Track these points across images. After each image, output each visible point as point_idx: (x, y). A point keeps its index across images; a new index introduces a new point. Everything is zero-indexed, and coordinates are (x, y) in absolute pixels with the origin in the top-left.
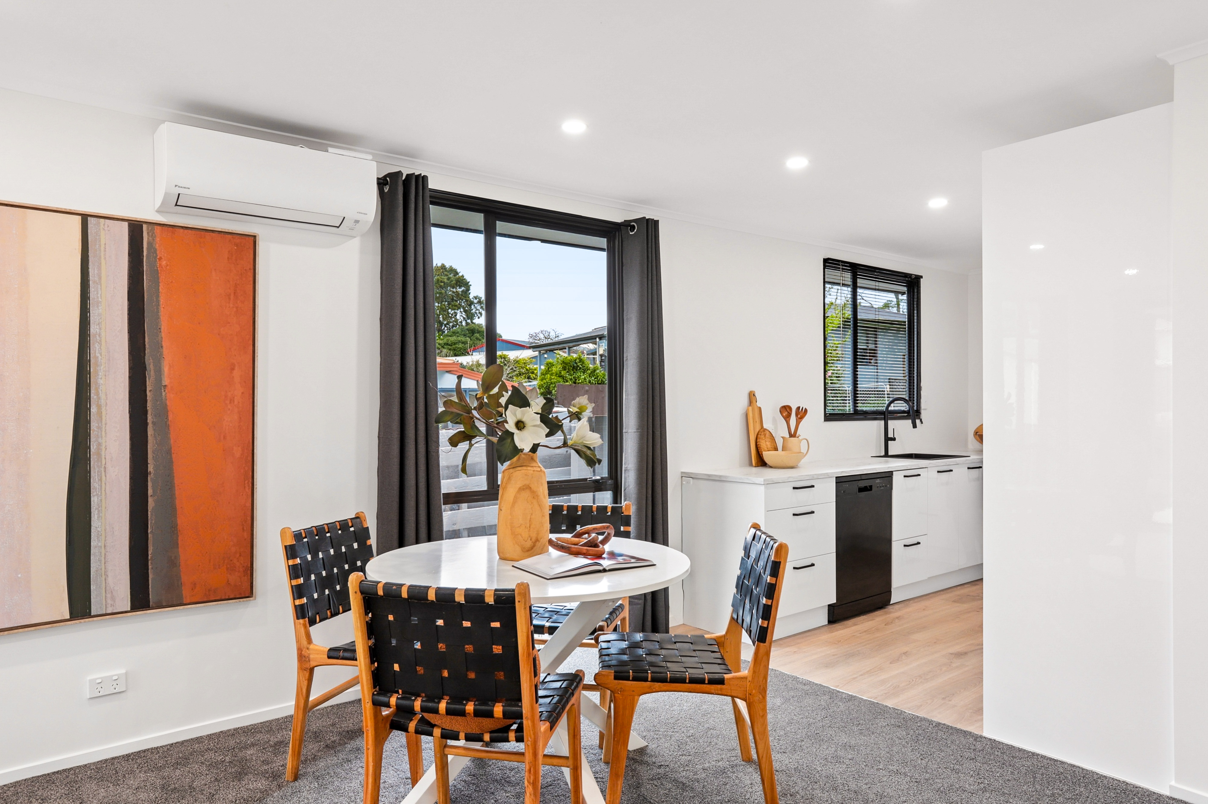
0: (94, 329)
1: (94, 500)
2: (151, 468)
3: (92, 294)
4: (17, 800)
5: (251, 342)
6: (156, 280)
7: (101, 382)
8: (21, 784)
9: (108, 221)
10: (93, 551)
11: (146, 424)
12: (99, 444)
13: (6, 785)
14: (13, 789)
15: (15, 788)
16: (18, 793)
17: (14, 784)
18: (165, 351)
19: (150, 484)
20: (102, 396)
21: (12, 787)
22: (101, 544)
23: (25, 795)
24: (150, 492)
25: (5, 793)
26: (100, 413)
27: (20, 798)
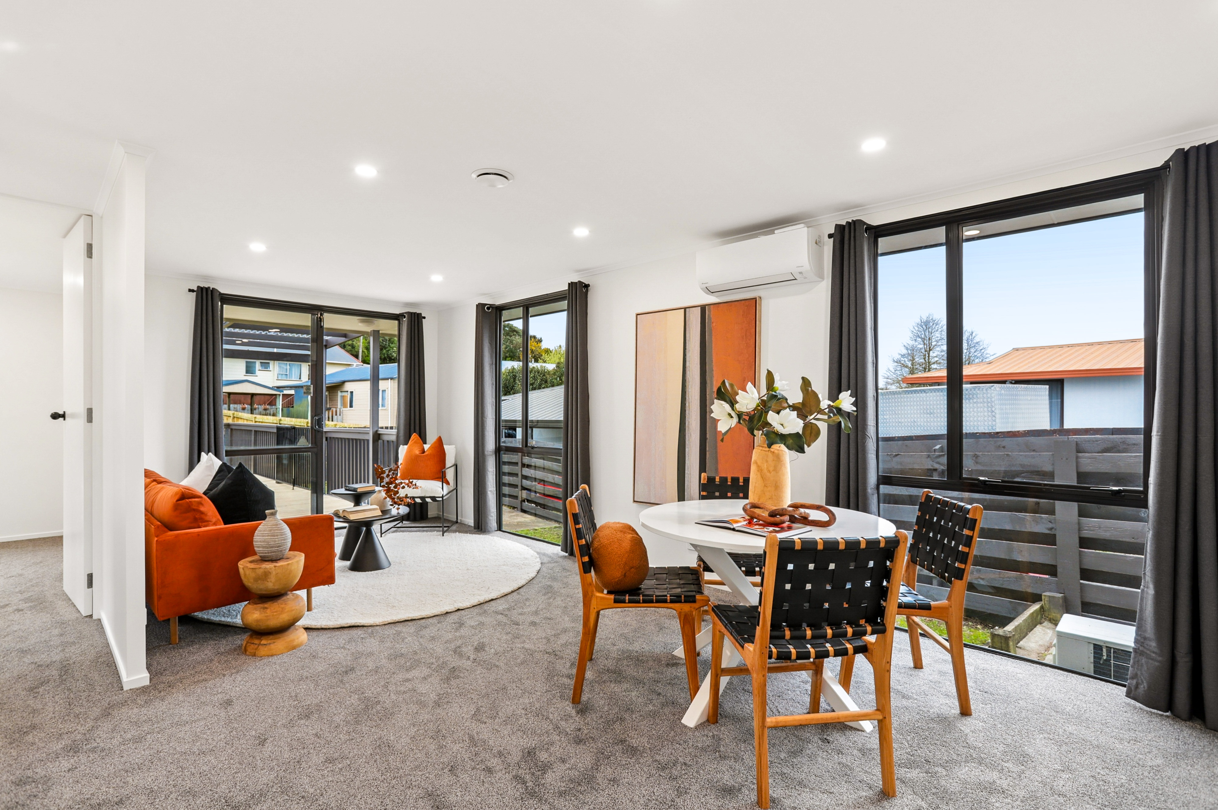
0: (687, 364)
1: (687, 449)
2: (708, 436)
3: (687, 347)
5: (754, 363)
6: (711, 335)
7: (690, 390)
9: (693, 308)
10: (686, 475)
11: (706, 412)
12: (689, 422)
18: (714, 373)
19: (707, 444)
20: (690, 397)
22: (689, 473)
24: (707, 449)
26: (689, 406)
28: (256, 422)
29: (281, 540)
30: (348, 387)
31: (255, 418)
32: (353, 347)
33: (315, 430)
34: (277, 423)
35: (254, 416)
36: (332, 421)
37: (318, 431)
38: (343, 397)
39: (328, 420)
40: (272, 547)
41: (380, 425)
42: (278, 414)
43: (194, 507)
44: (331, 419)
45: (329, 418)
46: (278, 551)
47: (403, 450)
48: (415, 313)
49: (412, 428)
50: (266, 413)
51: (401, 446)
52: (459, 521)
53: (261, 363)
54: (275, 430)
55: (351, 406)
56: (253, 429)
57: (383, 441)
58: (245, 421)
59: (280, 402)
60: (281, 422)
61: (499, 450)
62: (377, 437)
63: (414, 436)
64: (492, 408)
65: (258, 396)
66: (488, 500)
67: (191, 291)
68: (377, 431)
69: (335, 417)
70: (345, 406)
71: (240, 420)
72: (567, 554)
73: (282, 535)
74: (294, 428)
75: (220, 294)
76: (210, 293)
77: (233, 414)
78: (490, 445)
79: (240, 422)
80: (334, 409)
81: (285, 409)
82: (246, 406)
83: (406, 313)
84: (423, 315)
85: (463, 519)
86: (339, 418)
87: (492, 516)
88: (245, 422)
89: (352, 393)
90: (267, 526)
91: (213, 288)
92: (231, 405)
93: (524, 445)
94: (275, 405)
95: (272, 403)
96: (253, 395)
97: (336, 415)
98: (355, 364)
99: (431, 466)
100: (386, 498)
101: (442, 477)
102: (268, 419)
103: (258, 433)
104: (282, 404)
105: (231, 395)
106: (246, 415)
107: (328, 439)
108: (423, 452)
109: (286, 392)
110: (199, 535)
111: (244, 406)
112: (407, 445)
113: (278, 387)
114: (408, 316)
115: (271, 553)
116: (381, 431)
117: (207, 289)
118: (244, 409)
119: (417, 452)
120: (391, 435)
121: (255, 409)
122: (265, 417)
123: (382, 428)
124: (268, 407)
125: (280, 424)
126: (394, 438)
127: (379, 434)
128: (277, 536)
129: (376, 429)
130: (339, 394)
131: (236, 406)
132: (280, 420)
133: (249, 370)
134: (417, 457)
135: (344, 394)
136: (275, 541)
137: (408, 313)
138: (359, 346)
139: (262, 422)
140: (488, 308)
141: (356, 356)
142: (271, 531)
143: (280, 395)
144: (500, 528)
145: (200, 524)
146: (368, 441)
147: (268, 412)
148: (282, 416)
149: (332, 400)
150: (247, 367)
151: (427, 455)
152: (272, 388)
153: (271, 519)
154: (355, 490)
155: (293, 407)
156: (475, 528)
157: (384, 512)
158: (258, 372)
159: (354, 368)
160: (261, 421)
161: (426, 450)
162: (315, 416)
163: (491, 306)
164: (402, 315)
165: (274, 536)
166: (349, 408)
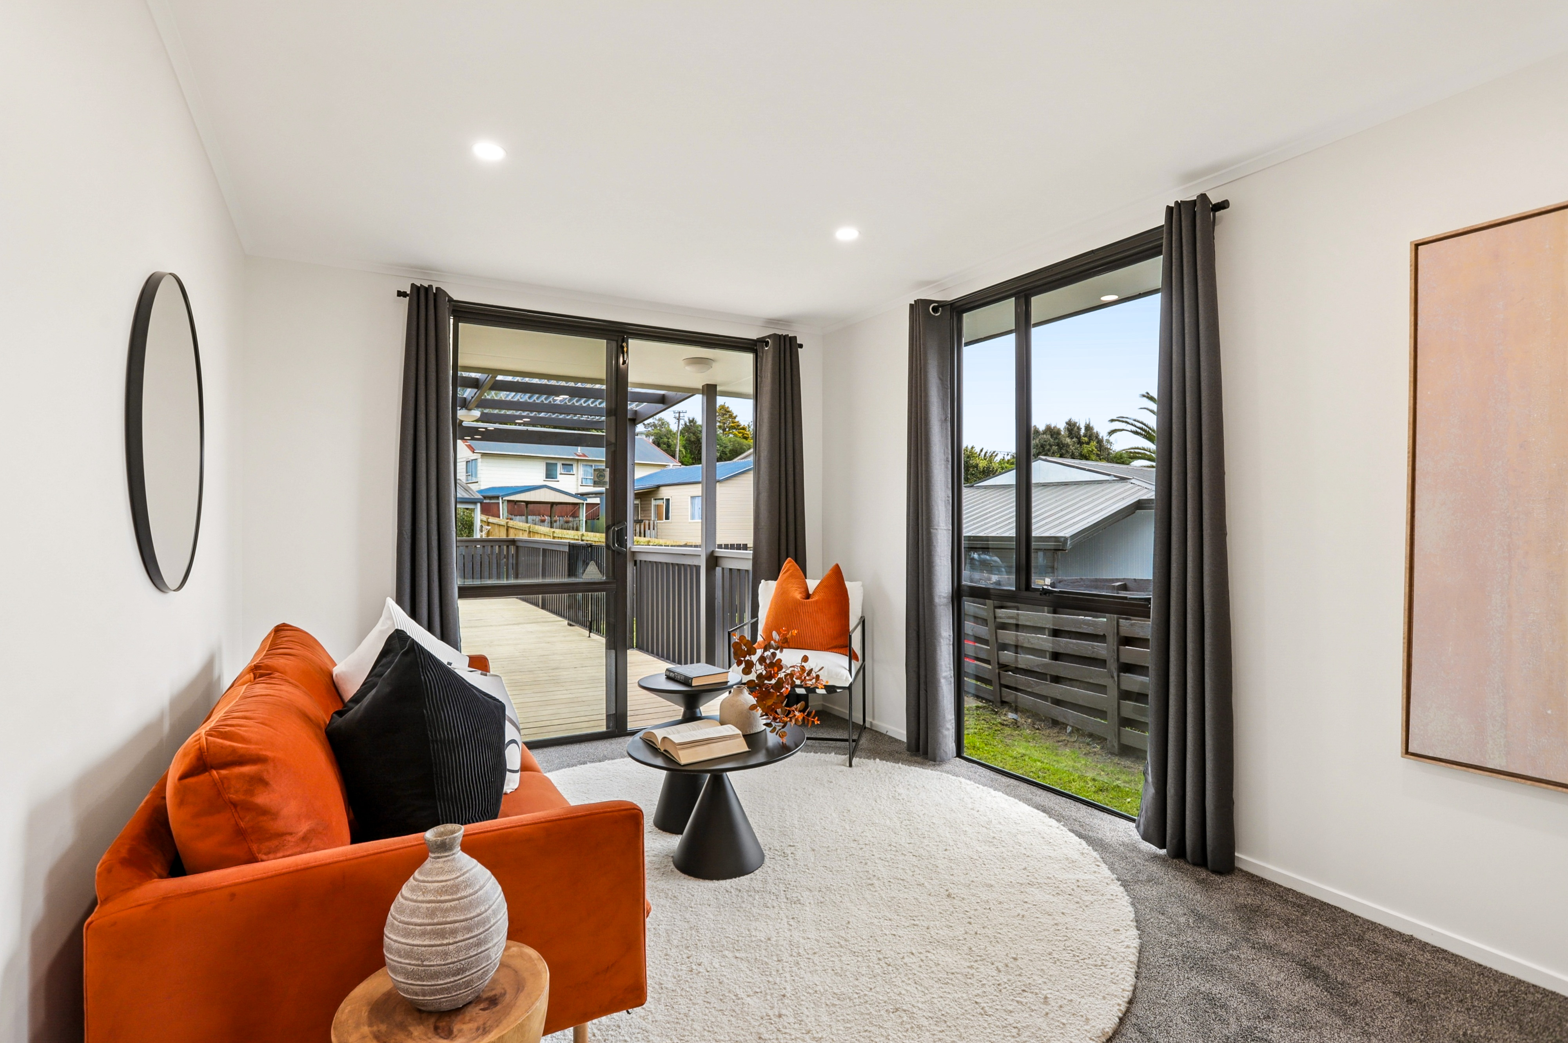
4: (1530, 1012)
8: (1555, 999)
13: (1536, 986)
14: (1540, 996)
15: (1543, 997)
16: (1539, 1005)
17: (1547, 993)
21: (1541, 994)
23: (1547, 1014)
25: (1526, 994)
27: (1537, 1013)
28: (554, 537)
29: (468, 948)
30: (665, 493)
31: (554, 532)
32: (669, 446)
33: (613, 551)
34: (577, 540)
35: (553, 530)
36: (645, 536)
37: (619, 553)
38: (658, 507)
39: (640, 536)
40: (435, 976)
41: (718, 542)
42: (581, 529)
43: (233, 797)
44: (643, 535)
45: (640, 532)
46: (458, 987)
47: (767, 590)
48: (785, 337)
49: (783, 547)
50: (565, 526)
51: (763, 581)
52: (868, 725)
53: (563, 464)
54: (567, 549)
55: (667, 518)
56: (542, 547)
57: (723, 569)
58: (542, 536)
59: (583, 514)
60: (584, 538)
61: (958, 594)
62: (713, 561)
63: (788, 564)
64: (947, 510)
65: (559, 506)
66: (941, 698)
67: (400, 294)
68: (713, 552)
69: (648, 532)
70: (660, 518)
71: (536, 535)
72: (1163, 852)
73: (469, 929)
74: (591, 546)
75: (451, 300)
76: (431, 298)
77: (529, 527)
78: (943, 585)
79: (537, 538)
80: (647, 522)
81: (589, 521)
82: (546, 518)
83: (769, 337)
84: (798, 342)
85: (875, 722)
86: (653, 532)
87: (948, 729)
88: (543, 539)
89: (668, 500)
90: (425, 891)
91: (437, 288)
92: (529, 517)
93: (1023, 586)
94: (578, 517)
95: (575, 515)
96: (553, 504)
97: (649, 529)
98: (671, 464)
99: (825, 625)
100: (753, 707)
101: (842, 644)
102: (567, 534)
103: (547, 552)
104: (586, 516)
105: (529, 505)
106: (544, 529)
107: (638, 562)
108: (808, 596)
109: (590, 501)
110: (233, 895)
111: (543, 518)
112: (776, 579)
113: (582, 495)
114: (774, 342)
115: (433, 993)
116: (720, 552)
117: (428, 289)
118: (543, 521)
119: (798, 596)
120: (744, 561)
121: (556, 521)
122: (565, 531)
123: (720, 546)
124: (571, 519)
125: (582, 540)
126: (748, 566)
127: (717, 558)
128: (454, 932)
129: (712, 549)
130: (653, 503)
131: (534, 517)
132: (583, 535)
133: (550, 474)
134: (797, 603)
135: (659, 502)
136: (446, 954)
137: (774, 336)
138: (676, 445)
139: (561, 538)
140: (935, 310)
141: (673, 456)
142: (432, 913)
143: (583, 504)
144: (959, 754)
145: (255, 847)
146: (698, 568)
147: (571, 524)
148: (586, 531)
149: (644, 511)
150: (547, 470)
151: (816, 602)
152: (576, 496)
153: (440, 864)
154: (686, 681)
155: (598, 519)
156: (909, 749)
157: (752, 739)
158: (559, 477)
159: (671, 470)
160: (560, 536)
161: (811, 592)
162: (614, 525)
163: (940, 306)
164: (763, 341)
165: (442, 934)
166: (664, 520)
